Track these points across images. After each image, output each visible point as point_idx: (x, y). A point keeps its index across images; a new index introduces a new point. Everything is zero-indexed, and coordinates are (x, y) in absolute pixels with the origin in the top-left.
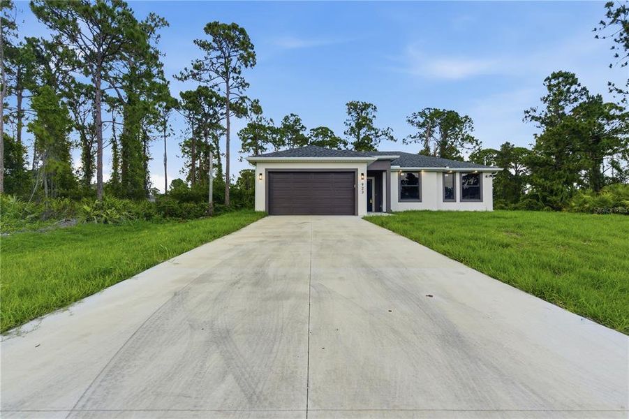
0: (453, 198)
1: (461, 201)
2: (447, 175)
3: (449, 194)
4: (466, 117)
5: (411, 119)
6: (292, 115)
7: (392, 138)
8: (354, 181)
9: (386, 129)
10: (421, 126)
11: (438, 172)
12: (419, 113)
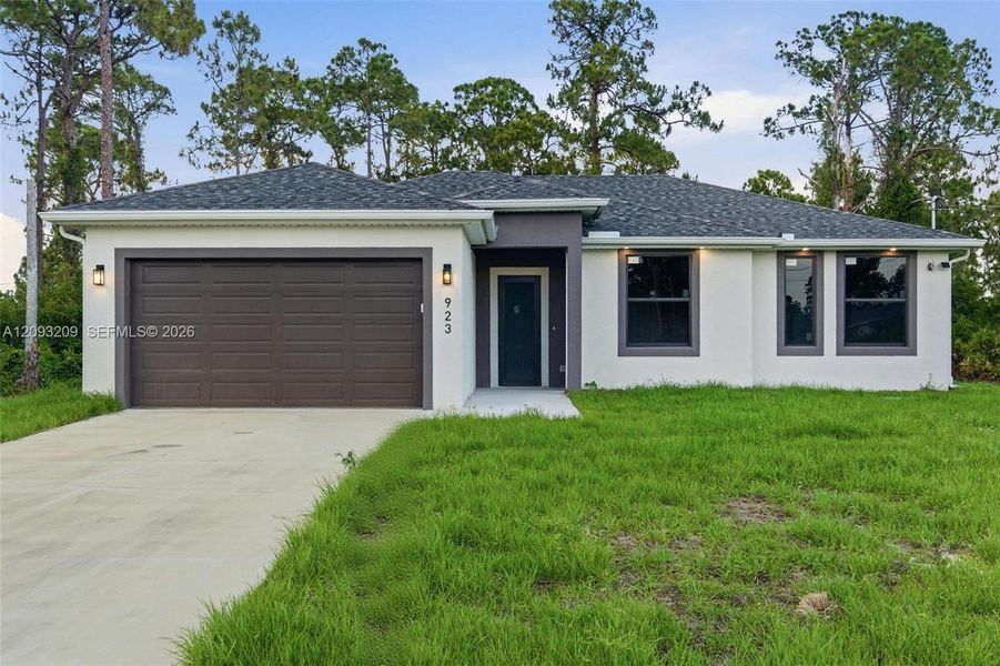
0: (812, 343)
1: (839, 353)
2: (792, 263)
3: (798, 329)
4: (969, 44)
5: (792, 48)
6: (363, 42)
7: (704, 119)
8: (418, 292)
9: (685, 89)
10: (820, 73)
11: (757, 252)
12: (820, 28)
